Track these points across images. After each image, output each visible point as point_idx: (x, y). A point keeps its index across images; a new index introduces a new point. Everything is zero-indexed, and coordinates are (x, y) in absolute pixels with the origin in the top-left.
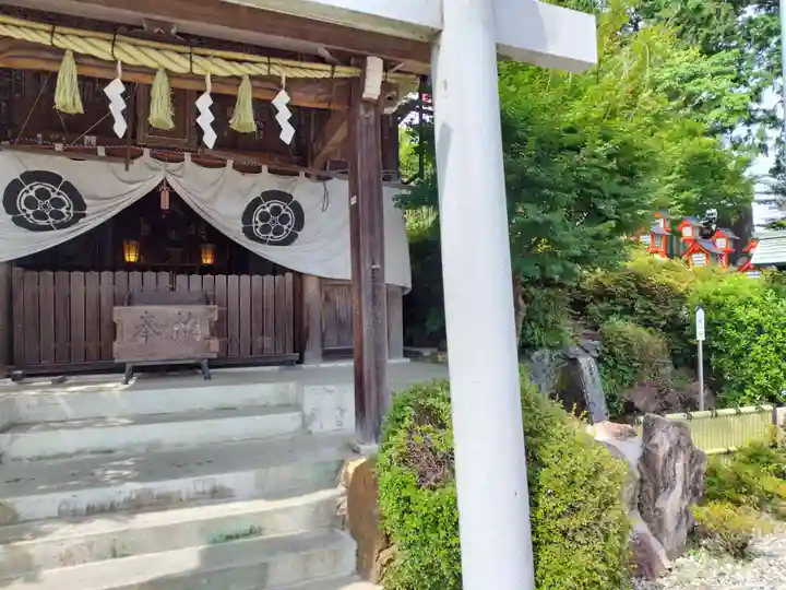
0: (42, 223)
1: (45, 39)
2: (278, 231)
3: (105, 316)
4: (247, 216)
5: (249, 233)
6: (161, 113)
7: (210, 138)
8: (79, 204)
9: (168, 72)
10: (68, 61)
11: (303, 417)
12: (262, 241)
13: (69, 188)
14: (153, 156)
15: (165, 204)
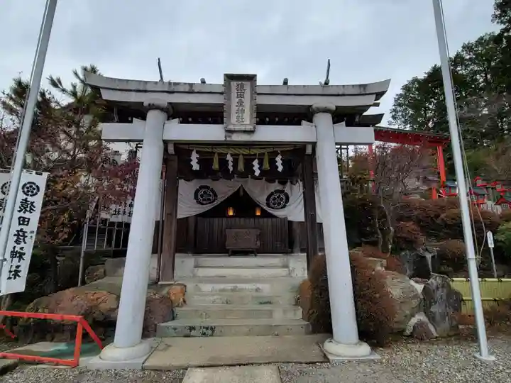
0: (204, 202)
1: (210, 150)
2: (279, 204)
3: (223, 233)
4: (268, 199)
5: (268, 205)
6: (241, 167)
7: (257, 173)
8: (215, 195)
9: (243, 155)
10: (216, 155)
11: (289, 270)
12: (273, 208)
13: (212, 191)
14: (237, 177)
15: (242, 193)
